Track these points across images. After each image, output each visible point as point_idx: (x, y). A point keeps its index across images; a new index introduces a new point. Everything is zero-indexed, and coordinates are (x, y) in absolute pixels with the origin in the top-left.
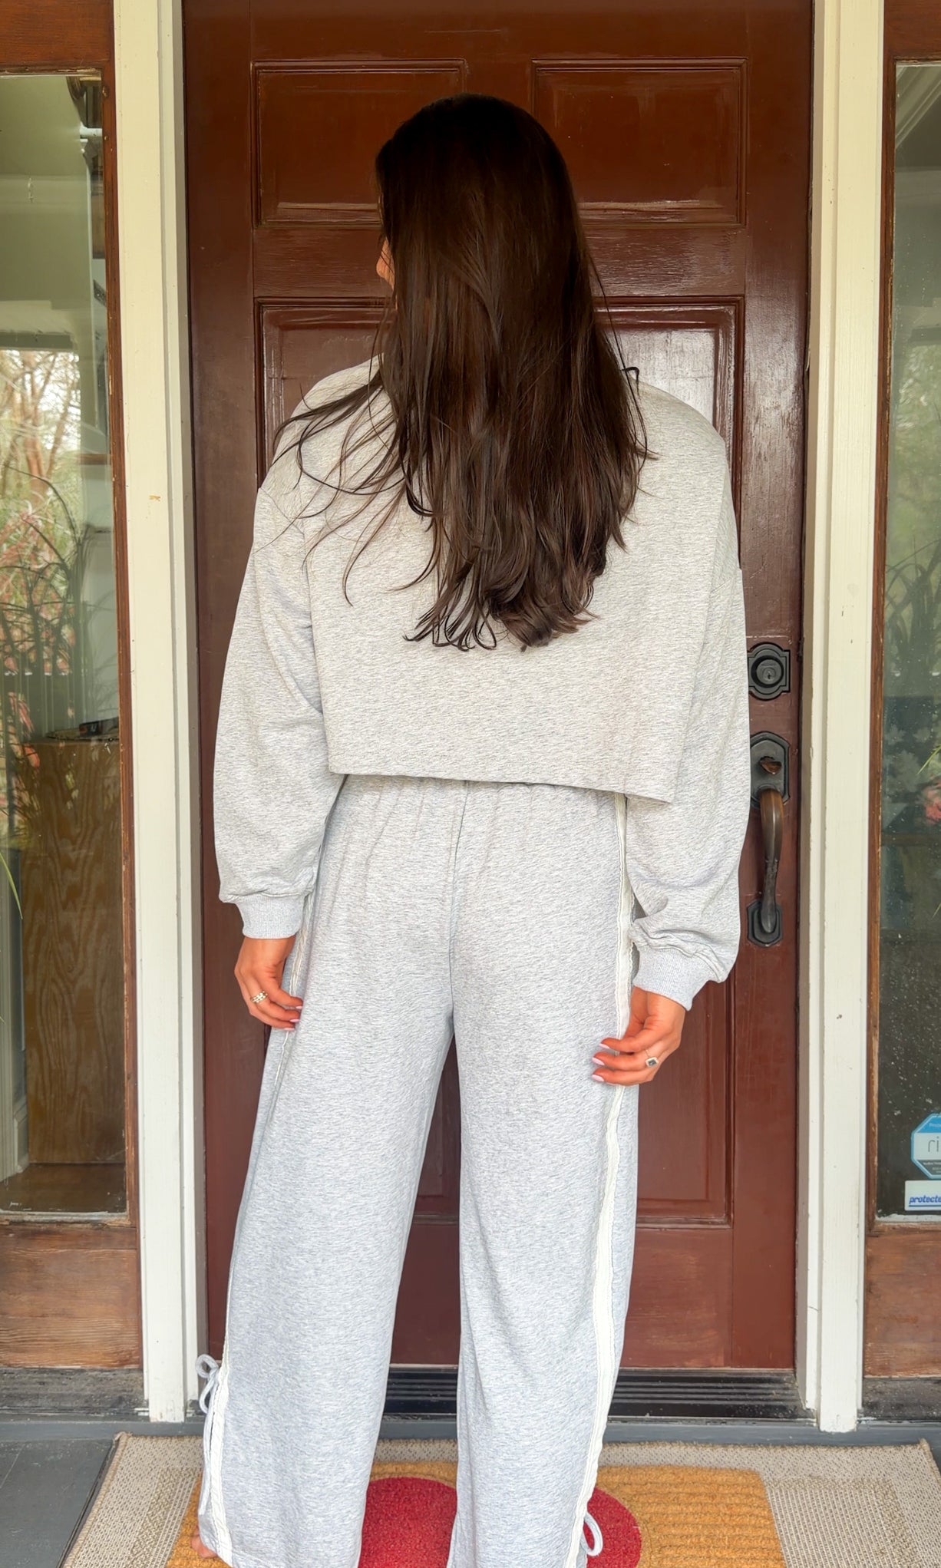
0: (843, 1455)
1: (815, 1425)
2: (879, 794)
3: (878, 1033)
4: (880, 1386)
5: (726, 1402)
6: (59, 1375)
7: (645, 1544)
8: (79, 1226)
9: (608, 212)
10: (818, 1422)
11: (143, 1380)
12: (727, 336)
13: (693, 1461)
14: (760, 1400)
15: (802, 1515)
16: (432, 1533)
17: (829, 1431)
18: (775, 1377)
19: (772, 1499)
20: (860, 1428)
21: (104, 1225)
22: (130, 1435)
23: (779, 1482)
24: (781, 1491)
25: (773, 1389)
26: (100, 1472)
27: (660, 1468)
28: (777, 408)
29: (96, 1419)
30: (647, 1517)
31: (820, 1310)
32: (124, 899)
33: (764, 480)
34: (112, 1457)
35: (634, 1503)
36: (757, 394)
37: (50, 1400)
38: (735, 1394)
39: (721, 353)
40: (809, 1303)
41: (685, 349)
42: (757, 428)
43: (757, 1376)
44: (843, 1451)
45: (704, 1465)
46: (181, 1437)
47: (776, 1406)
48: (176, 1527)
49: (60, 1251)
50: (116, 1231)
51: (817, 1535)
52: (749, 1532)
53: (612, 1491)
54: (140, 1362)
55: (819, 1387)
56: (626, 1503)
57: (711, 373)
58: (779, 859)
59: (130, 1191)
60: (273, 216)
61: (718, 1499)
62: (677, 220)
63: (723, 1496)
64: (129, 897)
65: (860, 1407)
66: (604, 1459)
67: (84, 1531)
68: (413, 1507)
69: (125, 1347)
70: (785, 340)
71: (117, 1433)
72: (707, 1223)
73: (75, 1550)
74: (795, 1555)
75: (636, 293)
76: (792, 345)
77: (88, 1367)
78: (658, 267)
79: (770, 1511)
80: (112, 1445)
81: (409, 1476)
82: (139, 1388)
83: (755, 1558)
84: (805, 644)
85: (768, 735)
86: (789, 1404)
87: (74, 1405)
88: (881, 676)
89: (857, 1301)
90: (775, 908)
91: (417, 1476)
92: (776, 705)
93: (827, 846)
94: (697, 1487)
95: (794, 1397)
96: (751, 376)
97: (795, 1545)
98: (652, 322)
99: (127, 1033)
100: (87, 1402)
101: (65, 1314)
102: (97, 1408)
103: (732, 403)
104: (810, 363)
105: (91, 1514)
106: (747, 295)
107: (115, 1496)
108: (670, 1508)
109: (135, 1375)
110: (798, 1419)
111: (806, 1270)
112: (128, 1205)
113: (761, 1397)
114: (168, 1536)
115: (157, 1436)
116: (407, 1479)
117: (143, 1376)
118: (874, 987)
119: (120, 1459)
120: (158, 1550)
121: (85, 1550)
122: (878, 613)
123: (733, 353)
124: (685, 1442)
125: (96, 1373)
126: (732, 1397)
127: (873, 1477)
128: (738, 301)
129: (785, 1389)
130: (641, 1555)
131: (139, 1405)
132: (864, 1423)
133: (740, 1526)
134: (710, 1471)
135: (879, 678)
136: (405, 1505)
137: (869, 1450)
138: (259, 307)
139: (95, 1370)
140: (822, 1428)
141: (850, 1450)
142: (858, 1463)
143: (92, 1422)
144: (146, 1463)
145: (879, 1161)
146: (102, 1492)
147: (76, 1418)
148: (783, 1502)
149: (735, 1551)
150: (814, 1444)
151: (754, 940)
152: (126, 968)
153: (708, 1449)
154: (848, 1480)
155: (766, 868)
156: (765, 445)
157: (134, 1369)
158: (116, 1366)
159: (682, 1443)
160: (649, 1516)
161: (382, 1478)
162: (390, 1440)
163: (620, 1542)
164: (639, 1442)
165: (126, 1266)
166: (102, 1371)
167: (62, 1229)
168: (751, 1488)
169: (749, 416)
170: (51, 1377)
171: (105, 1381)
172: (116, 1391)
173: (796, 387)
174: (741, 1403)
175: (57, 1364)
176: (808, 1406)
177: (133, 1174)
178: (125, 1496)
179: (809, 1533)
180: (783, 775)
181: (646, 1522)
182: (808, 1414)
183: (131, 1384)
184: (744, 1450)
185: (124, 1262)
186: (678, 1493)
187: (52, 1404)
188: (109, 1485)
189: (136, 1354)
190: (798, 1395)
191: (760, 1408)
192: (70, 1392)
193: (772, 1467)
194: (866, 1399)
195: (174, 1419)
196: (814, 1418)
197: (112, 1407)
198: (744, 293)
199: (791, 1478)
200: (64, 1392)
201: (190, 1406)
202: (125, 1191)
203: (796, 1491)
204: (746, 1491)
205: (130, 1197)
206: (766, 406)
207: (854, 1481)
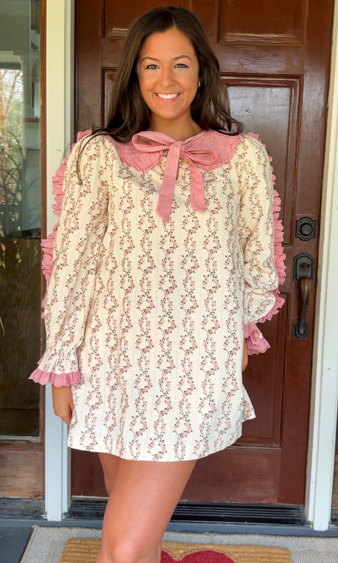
0: (321, 541)
1: (312, 527)
4: (337, 512)
5: (277, 518)
6: (11, 500)
8: (20, 442)
9: (249, 38)
10: (313, 526)
11: (45, 503)
12: (295, 91)
13: (263, 542)
18: (296, 507)
19: (293, 560)
20: (329, 529)
21: (30, 442)
22: (38, 526)
23: (297, 552)
24: (297, 556)
25: (295, 512)
26: (27, 540)
27: (250, 546)
29: (26, 519)
31: (316, 483)
34: (32, 534)
35: (239, 561)
36: (307, 116)
37: (7, 511)
38: (280, 514)
39: (293, 98)
40: (312, 480)
41: (278, 96)
43: (289, 507)
44: (322, 539)
45: (268, 544)
46: (59, 527)
47: (297, 520)
49: (13, 451)
50: (35, 444)
53: (230, 555)
54: (44, 496)
55: (314, 513)
56: (236, 560)
58: (307, 306)
59: (41, 429)
60: (110, 33)
61: (272, 560)
62: (278, 42)
63: (274, 558)
65: (329, 521)
66: (228, 540)
69: (37, 490)
70: (319, 94)
71: (33, 525)
72: (272, 447)
75: (259, 72)
76: (322, 96)
77: (23, 497)
78: (269, 62)
80: (31, 530)
82: (43, 507)
84: (322, 219)
85: (305, 255)
86: (302, 519)
87: (17, 513)
89: (331, 480)
90: (305, 324)
92: (309, 242)
93: (327, 301)
94: (264, 554)
95: (304, 516)
96: (305, 108)
98: (266, 84)
100: (22, 512)
101: (14, 476)
102: (26, 515)
104: (329, 103)
105: (22, 560)
106: (305, 75)
107: (32, 552)
109: (42, 501)
110: (305, 525)
111: (311, 467)
112: (40, 434)
113: (291, 516)
115: (49, 527)
117: (45, 501)
119: (34, 536)
123: (297, 98)
124: (260, 534)
126: (279, 515)
127: (333, 551)
128: (300, 77)
129: (301, 512)
131: (43, 513)
134: (269, 547)
137: (333, 539)
138: (104, 70)
139: (25, 499)
140: (315, 529)
141: (325, 539)
142: (327, 544)
143: (24, 520)
144: (45, 538)
146: (27, 550)
147: (18, 518)
148: (297, 560)
150: (311, 536)
151: (295, 337)
152: (41, 340)
153: (269, 537)
155: (302, 308)
157: (41, 499)
158: (34, 497)
159: (259, 535)
164: (242, 534)
165: (39, 458)
166: (28, 499)
167: (13, 443)
168: (285, 556)
169: (304, 125)
170: (7, 501)
171: (29, 503)
172: (34, 507)
173: (323, 114)
174: (283, 518)
175: (10, 496)
176: (309, 520)
177: (43, 422)
178: (36, 552)
180: (310, 271)
182: (309, 523)
183: (40, 505)
184: (283, 538)
185: (38, 456)
186: (257, 557)
187: (8, 513)
188: (30, 547)
189: (42, 493)
190: (305, 515)
191: (290, 520)
192: (15, 508)
193: (294, 546)
194: (332, 517)
195: (57, 520)
196: (311, 525)
197: (32, 514)
198: (303, 74)
199: (301, 550)
200: (13, 508)
201: (64, 514)
202: (39, 428)
203: (303, 556)
204: (283, 556)
205: (41, 431)
206: (310, 121)
207: (326, 552)
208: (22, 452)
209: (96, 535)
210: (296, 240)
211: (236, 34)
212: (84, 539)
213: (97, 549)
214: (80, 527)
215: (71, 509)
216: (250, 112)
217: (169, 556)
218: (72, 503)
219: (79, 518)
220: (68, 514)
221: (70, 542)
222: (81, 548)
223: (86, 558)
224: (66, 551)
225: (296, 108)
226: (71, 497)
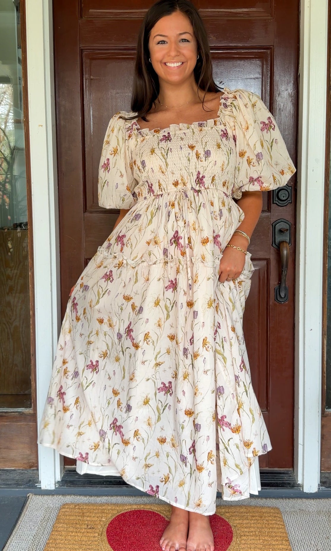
0: (312, 502)
1: (301, 490)
2: (327, 243)
3: (326, 337)
4: (327, 475)
5: (267, 481)
6: (6, 472)
7: (234, 534)
8: (13, 413)
10: (303, 489)
12: (267, 61)
13: (254, 504)
14: (280, 480)
15: (296, 524)
16: (151, 530)
17: (307, 492)
18: (286, 472)
19: (285, 518)
20: (319, 491)
21: (23, 413)
22: (33, 494)
23: (287, 512)
24: (288, 515)
25: (285, 476)
26: (22, 508)
27: (240, 506)
28: (287, 90)
29: (20, 488)
30: (235, 525)
31: (303, 445)
32: (30, 286)
33: (281, 119)
34: (26, 503)
35: (230, 520)
36: (279, 85)
37: (2, 481)
38: (270, 478)
39: (265, 68)
40: (299, 443)
42: (279, 98)
43: (279, 472)
44: (312, 500)
45: (258, 505)
46: (53, 495)
47: (286, 483)
48: (51, 528)
49: (6, 423)
50: (28, 415)
51: (302, 532)
52: (276, 530)
53: (222, 515)
54: (37, 467)
55: (303, 475)
56: (227, 519)
57: (261, 76)
58: (287, 268)
59: (33, 400)
60: (87, 15)
61: (263, 518)
62: (247, 16)
63: (265, 517)
64: (32, 285)
65: (319, 483)
66: (219, 503)
67: (15, 530)
68: (144, 521)
69: (31, 461)
70: (290, 64)
71: (28, 493)
73: (12, 537)
74: (293, 539)
75: (230, 45)
76: (293, 66)
77: (17, 468)
78: (240, 34)
79: (284, 522)
80: (27, 498)
81: (142, 509)
82: (37, 476)
83: (278, 540)
84: (298, 184)
85: (283, 220)
86: (292, 482)
87: (12, 483)
88: (328, 196)
89: (318, 441)
90: (285, 288)
91: (145, 509)
92: (286, 208)
93: (306, 263)
94: (255, 513)
95: (293, 479)
96: (277, 78)
97: (294, 535)
98: (238, 56)
99: (32, 338)
100: (17, 482)
101: (7, 448)
102: (20, 484)
103: (269, 88)
104: (300, 72)
105: (18, 524)
106: (275, 45)
107: (27, 517)
108: (244, 521)
109: (35, 472)
110: (295, 488)
111: (298, 429)
112: (32, 404)
113: (280, 479)
114: (48, 532)
115: (44, 495)
116: (141, 510)
117: (38, 472)
118: (325, 319)
119: (29, 503)
120: (44, 537)
121: (15, 537)
122: (327, 171)
123: (269, 69)
125: (20, 471)
126: (269, 479)
127: (324, 510)
128: (271, 48)
129: (291, 476)
130: (233, 539)
131: (37, 483)
132: (321, 489)
133: (272, 528)
134: (260, 507)
135: (327, 197)
136: (140, 520)
137: (323, 500)
138: (82, 51)
139: (19, 470)
140: (304, 491)
141: (315, 500)
142: (318, 504)
143: (19, 489)
144: (39, 505)
145: (326, 388)
146: (22, 516)
147: (12, 488)
148: (289, 519)
149: (270, 537)
150: (301, 498)
151: (277, 301)
152: (31, 313)
153: (260, 500)
154: (314, 511)
155: (282, 272)
156: (282, 105)
157: (35, 469)
158: (28, 468)
160: (236, 524)
161: (131, 510)
162: (135, 496)
163: (224, 534)
165: (32, 429)
166: (23, 470)
167: (7, 415)
168: (276, 514)
169: (276, 93)
170: (2, 473)
171: (24, 474)
172: (28, 477)
173: (295, 82)
174: (273, 482)
175: (5, 467)
176: (299, 482)
177: (34, 393)
178: (31, 517)
179: (299, 530)
180: (289, 236)
181: (235, 526)
182: (299, 485)
183: (34, 475)
184: (273, 500)
185: (31, 427)
186: (247, 516)
187: (3, 483)
188: (25, 513)
189: (36, 463)
190: (295, 479)
191: (280, 483)
192: (10, 478)
193: (284, 506)
194: (322, 480)
195: (51, 488)
196: (301, 487)
197: (27, 483)
198: (273, 45)
199: (292, 510)
200: (8, 478)
201: (57, 483)
202: (31, 400)
203: (294, 515)
204: (274, 515)
205: (33, 402)
206: (282, 90)
207: (317, 511)
208: (16, 424)
209: (90, 501)
210: (273, 206)
211: (207, 10)
212: (78, 505)
213: (91, 513)
214: (74, 495)
215: (64, 478)
216: (223, 84)
217: (161, 517)
218: (65, 472)
219: (72, 486)
220: (61, 483)
221: (64, 507)
222: (75, 512)
223: (79, 521)
224: (60, 514)
225: (268, 78)
226: (64, 467)
